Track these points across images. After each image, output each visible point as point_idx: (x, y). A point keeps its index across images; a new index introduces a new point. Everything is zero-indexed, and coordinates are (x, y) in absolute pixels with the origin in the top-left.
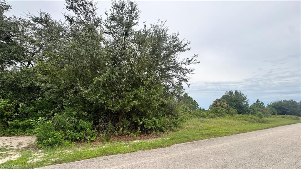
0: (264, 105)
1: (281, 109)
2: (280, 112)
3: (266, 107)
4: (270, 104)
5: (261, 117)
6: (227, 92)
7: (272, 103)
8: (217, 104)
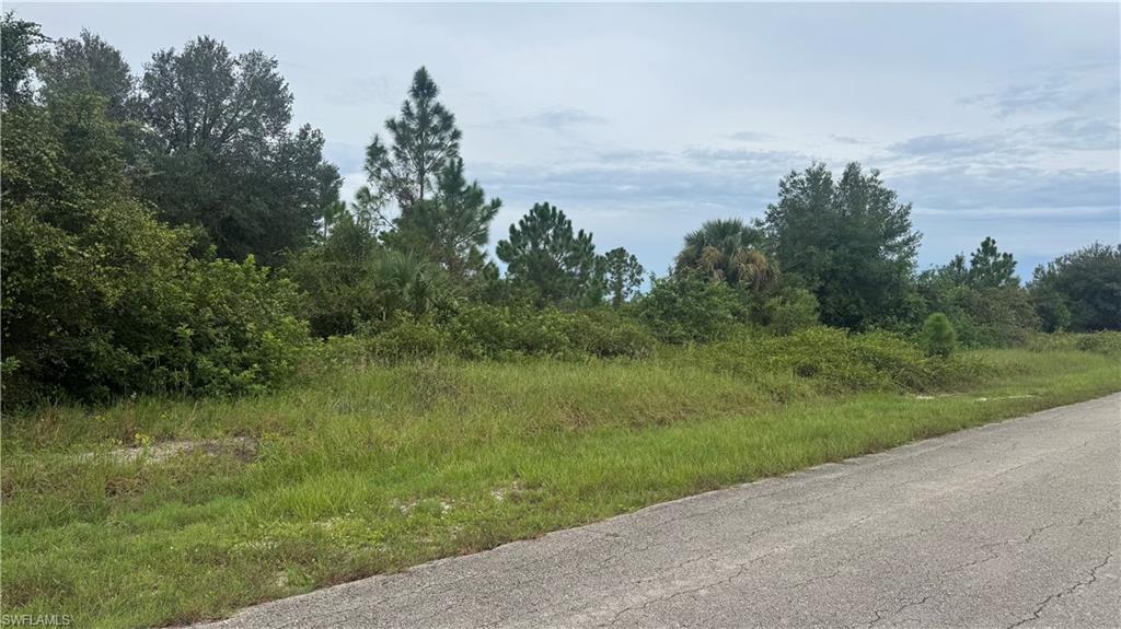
0: (1013, 276)
1: (1098, 301)
2: (1089, 314)
3: (1022, 284)
4: (1046, 269)
5: (939, 346)
6: (794, 174)
7: (1058, 261)
8: (704, 255)
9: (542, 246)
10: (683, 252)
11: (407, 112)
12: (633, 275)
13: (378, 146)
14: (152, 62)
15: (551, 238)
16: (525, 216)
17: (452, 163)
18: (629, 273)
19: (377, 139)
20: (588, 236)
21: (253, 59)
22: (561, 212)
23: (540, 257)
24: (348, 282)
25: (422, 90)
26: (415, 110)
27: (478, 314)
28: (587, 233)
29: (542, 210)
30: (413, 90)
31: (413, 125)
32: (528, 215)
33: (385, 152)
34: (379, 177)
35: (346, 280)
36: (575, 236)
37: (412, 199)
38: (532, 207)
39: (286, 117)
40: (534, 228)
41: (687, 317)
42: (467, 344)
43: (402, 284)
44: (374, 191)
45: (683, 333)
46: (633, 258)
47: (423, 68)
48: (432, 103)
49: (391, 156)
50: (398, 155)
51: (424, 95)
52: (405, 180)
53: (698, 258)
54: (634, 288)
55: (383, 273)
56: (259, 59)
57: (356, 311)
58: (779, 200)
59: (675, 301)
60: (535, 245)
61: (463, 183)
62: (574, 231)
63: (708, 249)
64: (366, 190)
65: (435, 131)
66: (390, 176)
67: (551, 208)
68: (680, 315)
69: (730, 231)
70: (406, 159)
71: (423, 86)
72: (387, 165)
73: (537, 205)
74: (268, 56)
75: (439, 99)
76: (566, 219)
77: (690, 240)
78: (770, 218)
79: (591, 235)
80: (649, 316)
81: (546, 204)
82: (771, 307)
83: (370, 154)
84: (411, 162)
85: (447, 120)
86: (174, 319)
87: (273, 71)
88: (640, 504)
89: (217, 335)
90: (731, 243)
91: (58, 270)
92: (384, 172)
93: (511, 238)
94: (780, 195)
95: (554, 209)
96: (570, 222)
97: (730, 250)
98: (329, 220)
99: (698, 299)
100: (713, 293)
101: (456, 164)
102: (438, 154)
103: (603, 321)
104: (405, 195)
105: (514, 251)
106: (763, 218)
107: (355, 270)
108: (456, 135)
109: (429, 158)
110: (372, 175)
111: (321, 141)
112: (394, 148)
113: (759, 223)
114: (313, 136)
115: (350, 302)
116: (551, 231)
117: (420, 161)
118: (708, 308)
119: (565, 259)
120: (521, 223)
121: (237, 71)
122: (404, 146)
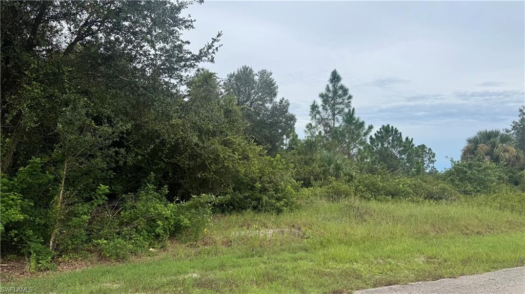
8: (479, 148)
9: (386, 145)
10: (466, 147)
11: (328, 90)
12: (430, 158)
13: (315, 105)
14: (227, 78)
15: (391, 141)
16: (377, 131)
17: (350, 110)
18: (428, 157)
19: (314, 102)
20: (410, 140)
21: (263, 73)
22: (396, 129)
23: (386, 150)
24: (307, 164)
25: (334, 79)
26: (331, 89)
27: (366, 178)
28: (410, 138)
29: (386, 128)
30: (331, 80)
31: (330, 95)
32: (379, 131)
33: (318, 107)
34: (315, 118)
35: (306, 163)
36: (404, 140)
37: (329, 127)
38: (381, 127)
39: (275, 95)
40: (382, 137)
41: (473, 180)
42: (362, 192)
43: (329, 165)
44: (313, 125)
45: (472, 189)
46: (430, 149)
47: (335, 70)
48: (339, 85)
49: (320, 109)
50: (324, 109)
51: (336, 82)
52: (327, 119)
53: (475, 150)
54: (431, 165)
55: (322, 159)
56: (265, 73)
57: (312, 177)
58: (520, 118)
59: (466, 172)
60: (383, 145)
61: (355, 119)
62: (402, 137)
63: (481, 145)
64: (311, 124)
65: (340, 96)
66: (320, 117)
67: (390, 127)
68: (470, 179)
69: (493, 136)
70: (327, 110)
71: (335, 78)
72: (319, 113)
73: (383, 126)
74: (269, 71)
75: (342, 82)
76: (399, 132)
77: (469, 141)
78: (514, 128)
79: (412, 139)
80: (452, 180)
81: (388, 125)
82: (520, 176)
83: (312, 109)
84: (329, 111)
85: (345, 91)
86: (254, 180)
87: (271, 77)
88: (496, 269)
89: (269, 187)
90: (494, 142)
91: (226, 162)
92: (318, 116)
93: (371, 142)
94: (520, 116)
95: (392, 127)
96: (401, 133)
97: (494, 146)
98: (288, 137)
99: (478, 171)
100: (487, 168)
101: (351, 110)
102: (341, 106)
103: (428, 183)
104: (326, 125)
105: (373, 147)
106: (510, 128)
107: (310, 159)
108: (350, 97)
109: (337, 108)
110: (313, 117)
111: (288, 104)
112: (322, 105)
113: (507, 131)
114: (285, 102)
115: (309, 173)
116: (391, 138)
117: (333, 110)
118: (485, 176)
119: (399, 152)
120: (375, 134)
121: (256, 78)
122: (326, 104)
